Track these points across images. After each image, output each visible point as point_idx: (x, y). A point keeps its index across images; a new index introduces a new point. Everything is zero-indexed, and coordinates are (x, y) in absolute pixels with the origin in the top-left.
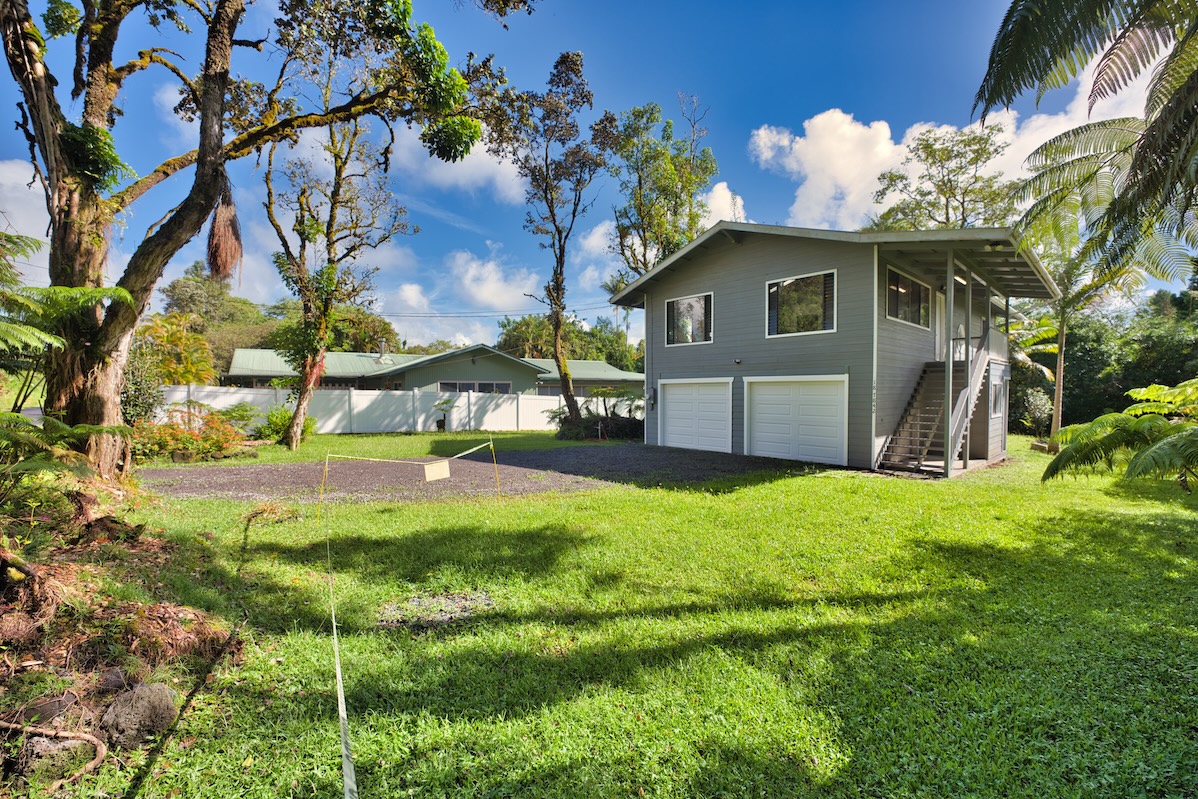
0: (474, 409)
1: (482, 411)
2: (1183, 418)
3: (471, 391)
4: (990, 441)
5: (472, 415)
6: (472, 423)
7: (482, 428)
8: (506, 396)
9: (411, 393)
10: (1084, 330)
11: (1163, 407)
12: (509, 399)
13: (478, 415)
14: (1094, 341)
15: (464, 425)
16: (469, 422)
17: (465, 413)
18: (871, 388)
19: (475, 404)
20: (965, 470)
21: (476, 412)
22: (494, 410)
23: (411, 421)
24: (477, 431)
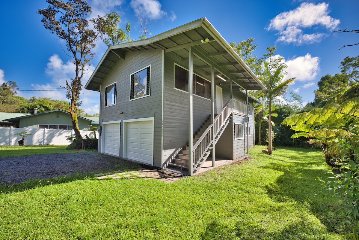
0: (46, 135)
1: (51, 136)
2: (314, 140)
3: (46, 128)
4: (234, 151)
5: (45, 138)
6: (46, 141)
7: (51, 144)
8: (65, 130)
9: (9, 128)
10: (285, 109)
11: (305, 135)
12: (67, 131)
13: (49, 137)
14: (288, 113)
15: (41, 142)
16: (44, 141)
17: (42, 137)
18: (161, 124)
19: (48, 133)
20: (212, 168)
21: (48, 136)
22: (58, 136)
23: (8, 140)
24: (48, 145)
